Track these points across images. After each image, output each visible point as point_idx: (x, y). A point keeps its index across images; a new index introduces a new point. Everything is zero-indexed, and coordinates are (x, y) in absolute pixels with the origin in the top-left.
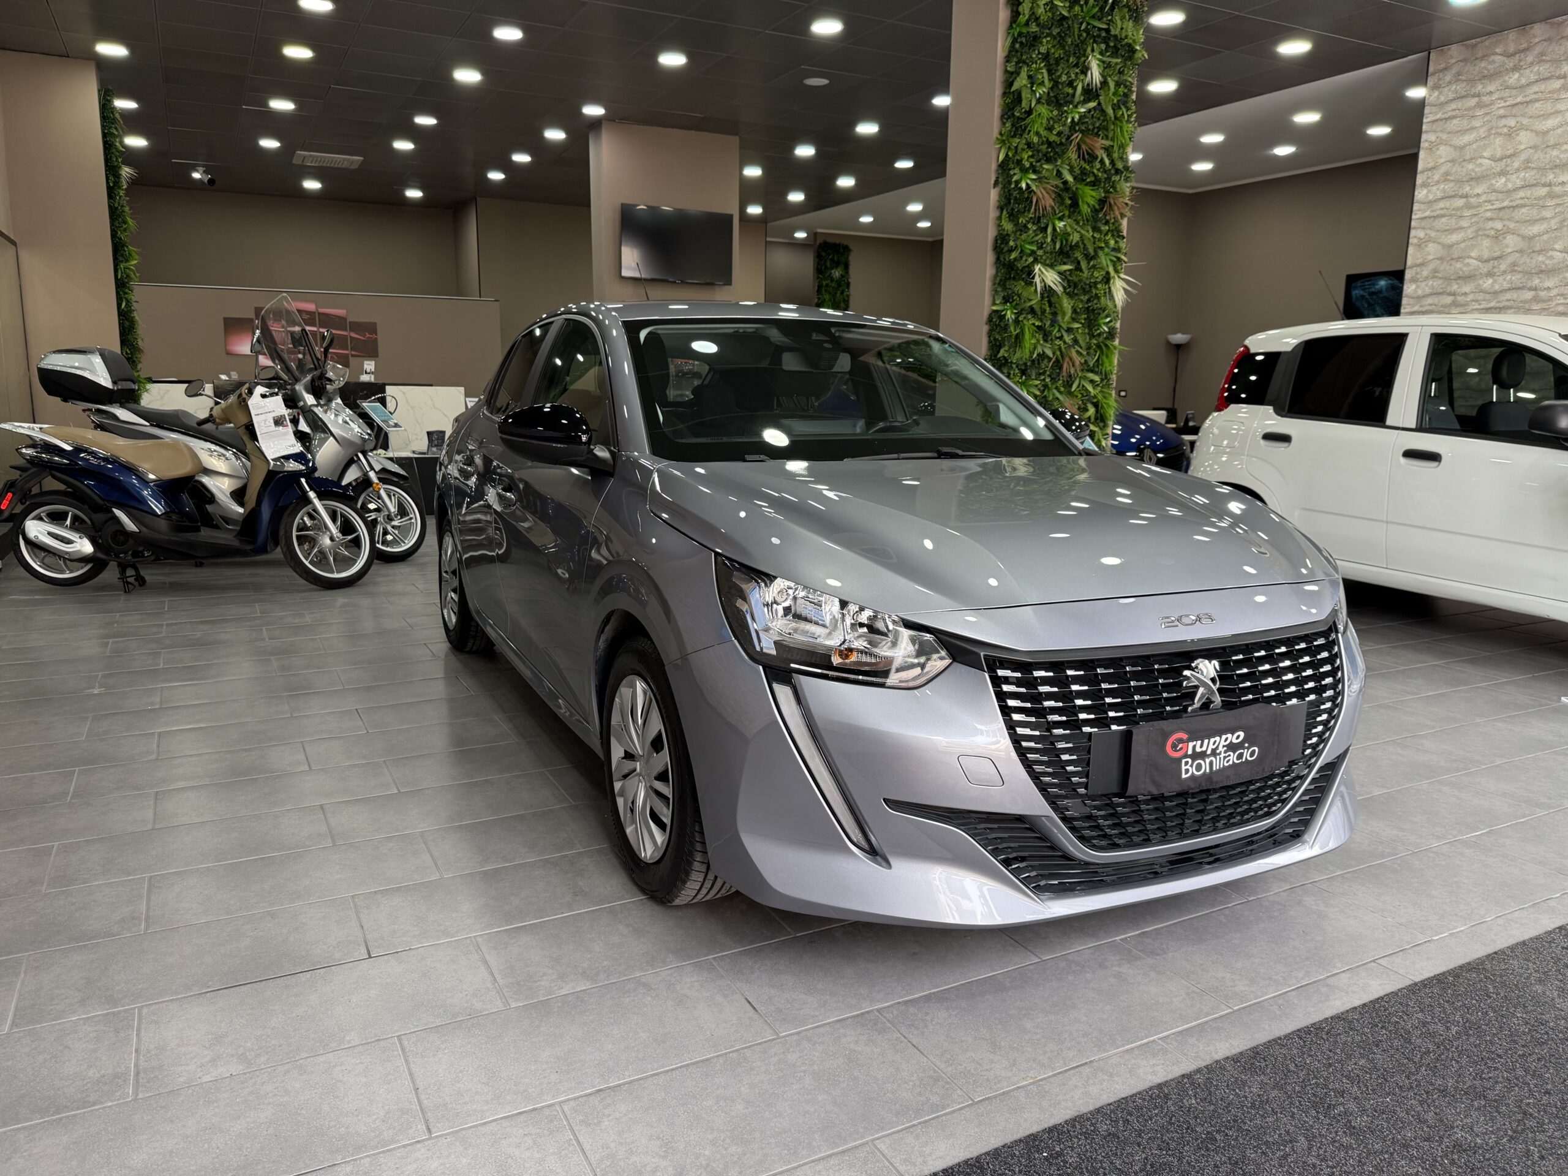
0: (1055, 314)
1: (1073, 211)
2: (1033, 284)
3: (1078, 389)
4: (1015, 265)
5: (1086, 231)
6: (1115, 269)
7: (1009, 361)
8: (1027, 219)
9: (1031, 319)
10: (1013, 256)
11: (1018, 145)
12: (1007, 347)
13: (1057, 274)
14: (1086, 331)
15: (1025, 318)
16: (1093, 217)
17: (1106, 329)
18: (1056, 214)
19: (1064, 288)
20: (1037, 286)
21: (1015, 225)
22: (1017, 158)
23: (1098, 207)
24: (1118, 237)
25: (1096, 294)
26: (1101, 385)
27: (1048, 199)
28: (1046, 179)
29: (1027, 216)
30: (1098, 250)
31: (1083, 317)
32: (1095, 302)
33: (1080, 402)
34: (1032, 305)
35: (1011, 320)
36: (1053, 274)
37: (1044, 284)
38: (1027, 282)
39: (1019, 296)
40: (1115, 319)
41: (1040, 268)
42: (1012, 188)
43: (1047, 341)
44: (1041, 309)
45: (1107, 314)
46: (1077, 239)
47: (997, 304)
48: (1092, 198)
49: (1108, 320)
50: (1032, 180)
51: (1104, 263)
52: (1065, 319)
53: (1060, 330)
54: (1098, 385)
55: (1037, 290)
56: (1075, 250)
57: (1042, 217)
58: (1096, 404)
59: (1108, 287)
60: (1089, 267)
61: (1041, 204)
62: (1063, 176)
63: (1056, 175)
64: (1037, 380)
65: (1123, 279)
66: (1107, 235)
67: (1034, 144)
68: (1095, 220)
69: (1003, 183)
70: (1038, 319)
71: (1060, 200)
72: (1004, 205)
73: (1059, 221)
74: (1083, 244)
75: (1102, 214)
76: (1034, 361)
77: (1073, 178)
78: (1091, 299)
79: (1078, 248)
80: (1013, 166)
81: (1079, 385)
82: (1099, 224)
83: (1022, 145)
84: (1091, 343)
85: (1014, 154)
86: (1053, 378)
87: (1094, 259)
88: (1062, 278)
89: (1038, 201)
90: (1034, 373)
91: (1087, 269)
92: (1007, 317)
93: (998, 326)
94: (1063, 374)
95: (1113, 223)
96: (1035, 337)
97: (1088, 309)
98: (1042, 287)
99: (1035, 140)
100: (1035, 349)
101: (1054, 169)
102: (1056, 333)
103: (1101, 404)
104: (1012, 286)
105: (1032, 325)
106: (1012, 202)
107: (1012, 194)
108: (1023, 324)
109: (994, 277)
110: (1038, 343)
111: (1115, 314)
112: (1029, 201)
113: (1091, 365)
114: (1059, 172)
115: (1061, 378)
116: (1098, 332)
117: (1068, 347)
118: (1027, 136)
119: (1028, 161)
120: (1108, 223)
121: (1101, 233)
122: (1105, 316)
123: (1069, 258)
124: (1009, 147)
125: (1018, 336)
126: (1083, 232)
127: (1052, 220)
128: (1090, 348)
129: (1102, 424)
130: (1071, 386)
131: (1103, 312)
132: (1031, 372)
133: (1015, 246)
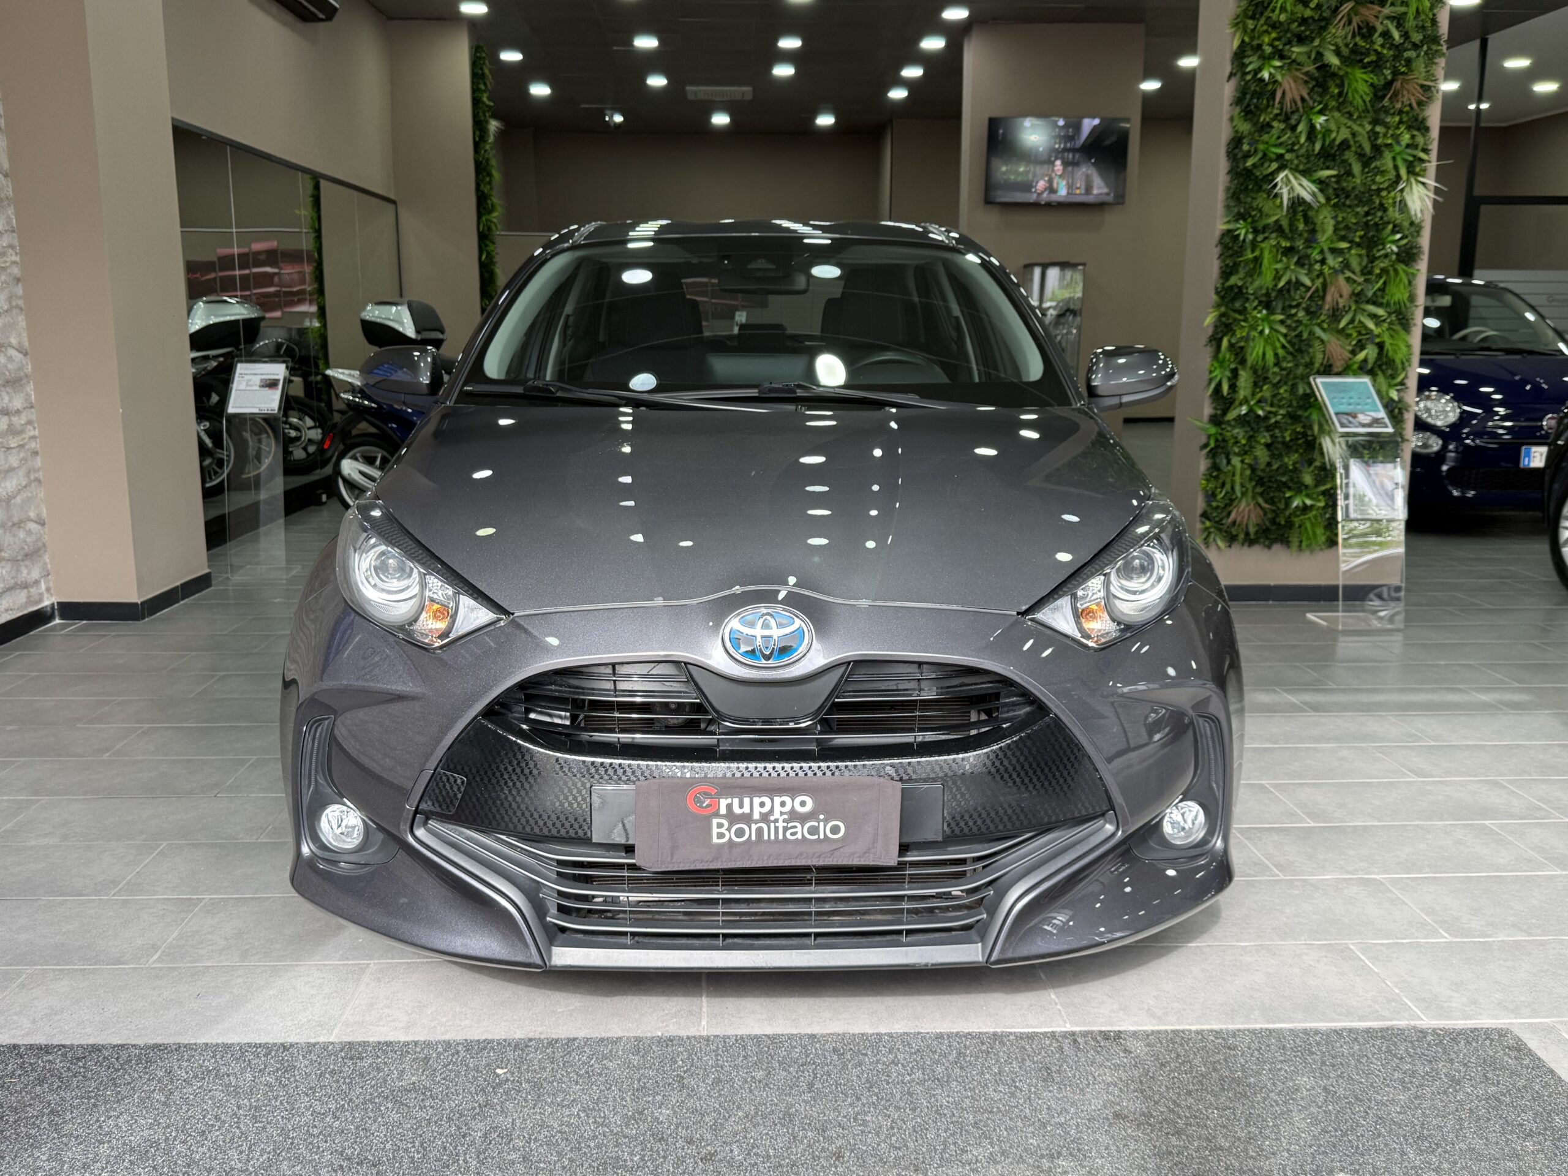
0: (1313, 231)
1: (1342, 102)
2: (1276, 195)
3: (1351, 326)
4: (1254, 174)
5: (1360, 125)
6: (1411, 171)
7: (1245, 291)
8: (1271, 116)
9: (1276, 238)
10: (1249, 163)
11: (1256, 26)
12: (1241, 274)
13: (1314, 182)
14: (1364, 252)
15: (1266, 238)
16: (1373, 106)
17: (1395, 249)
18: (1312, 108)
19: (1328, 199)
20: (1281, 198)
21: (1255, 124)
22: (1255, 43)
23: (1380, 94)
24: (1419, 129)
25: (1381, 205)
26: (1388, 320)
27: (1298, 90)
28: (1299, 64)
29: (1271, 113)
30: (1383, 148)
31: (1358, 234)
32: (1379, 214)
33: (1354, 343)
34: (1277, 221)
35: (1247, 240)
36: (1305, 182)
37: (1295, 194)
38: (1269, 193)
39: (1260, 211)
40: (1413, 236)
41: (1286, 176)
42: (1249, 81)
43: (1302, 266)
44: (1291, 225)
45: (1397, 229)
46: (1345, 136)
47: (1228, 222)
48: (1364, 84)
49: (1398, 236)
50: (1276, 68)
51: (1390, 164)
52: (1324, 239)
53: (1322, 252)
54: (1384, 321)
55: (1282, 203)
56: (1344, 150)
57: (1293, 112)
58: (1381, 346)
59: (1399, 195)
60: (1366, 170)
61: (1288, 97)
62: (1325, 58)
63: (1315, 59)
64: (1282, 314)
65: (1423, 184)
66: (1398, 128)
67: (1280, 23)
68: (1377, 112)
69: (1239, 75)
70: (1287, 238)
71: (1320, 90)
72: (1238, 101)
73: (1318, 116)
74: (1355, 142)
75: (1386, 102)
76: (1281, 290)
77: (1340, 60)
78: (1373, 211)
79: (1349, 147)
80: (1250, 53)
81: (1352, 321)
82: (1382, 116)
83: (1262, 26)
84: (1372, 267)
85: (1252, 38)
86: (1312, 313)
87: (1376, 160)
88: (1324, 186)
89: (1284, 93)
90: (1280, 306)
91: (1363, 173)
92: (1242, 238)
93: (1230, 248)
94: (1327, 307)
95: (1407, 113)
96: (1281, 261)
97: (1366, 224)
98: (1289, 199)
99: (1283, 18)
100: (1282, 275)
101: (1311, 51)
102: (1315, 255)
103: (1387, 346)
104: (1249, 200)
105: (1275, 246)
106: (1248, 96)
107: (1250, 88)
108: (1263, 245)
109: (1228, 189)
110: (1287, 268)
111: (1413, 229)
112: (1273, 94)
113: (1370, 294)
114: (1320, 55)
115: (1324, 312)
116: (1382, 252)
117: (1335, 272)
118: (1271, 15)
119: (1271, 45)
120: (1400, 112)
121: (1387, 126)
122: (1393, 232)
123: (1334, 160)
124: (1245, 31)
125: (1257, 260)
126: (1356, 128)
127: (1308, 115)
128: (1370, 273)
129: (1390, 372)
130: (1339, 321)
131: (1390, 227)
132: (1276, 304)
133: (1253, 150)
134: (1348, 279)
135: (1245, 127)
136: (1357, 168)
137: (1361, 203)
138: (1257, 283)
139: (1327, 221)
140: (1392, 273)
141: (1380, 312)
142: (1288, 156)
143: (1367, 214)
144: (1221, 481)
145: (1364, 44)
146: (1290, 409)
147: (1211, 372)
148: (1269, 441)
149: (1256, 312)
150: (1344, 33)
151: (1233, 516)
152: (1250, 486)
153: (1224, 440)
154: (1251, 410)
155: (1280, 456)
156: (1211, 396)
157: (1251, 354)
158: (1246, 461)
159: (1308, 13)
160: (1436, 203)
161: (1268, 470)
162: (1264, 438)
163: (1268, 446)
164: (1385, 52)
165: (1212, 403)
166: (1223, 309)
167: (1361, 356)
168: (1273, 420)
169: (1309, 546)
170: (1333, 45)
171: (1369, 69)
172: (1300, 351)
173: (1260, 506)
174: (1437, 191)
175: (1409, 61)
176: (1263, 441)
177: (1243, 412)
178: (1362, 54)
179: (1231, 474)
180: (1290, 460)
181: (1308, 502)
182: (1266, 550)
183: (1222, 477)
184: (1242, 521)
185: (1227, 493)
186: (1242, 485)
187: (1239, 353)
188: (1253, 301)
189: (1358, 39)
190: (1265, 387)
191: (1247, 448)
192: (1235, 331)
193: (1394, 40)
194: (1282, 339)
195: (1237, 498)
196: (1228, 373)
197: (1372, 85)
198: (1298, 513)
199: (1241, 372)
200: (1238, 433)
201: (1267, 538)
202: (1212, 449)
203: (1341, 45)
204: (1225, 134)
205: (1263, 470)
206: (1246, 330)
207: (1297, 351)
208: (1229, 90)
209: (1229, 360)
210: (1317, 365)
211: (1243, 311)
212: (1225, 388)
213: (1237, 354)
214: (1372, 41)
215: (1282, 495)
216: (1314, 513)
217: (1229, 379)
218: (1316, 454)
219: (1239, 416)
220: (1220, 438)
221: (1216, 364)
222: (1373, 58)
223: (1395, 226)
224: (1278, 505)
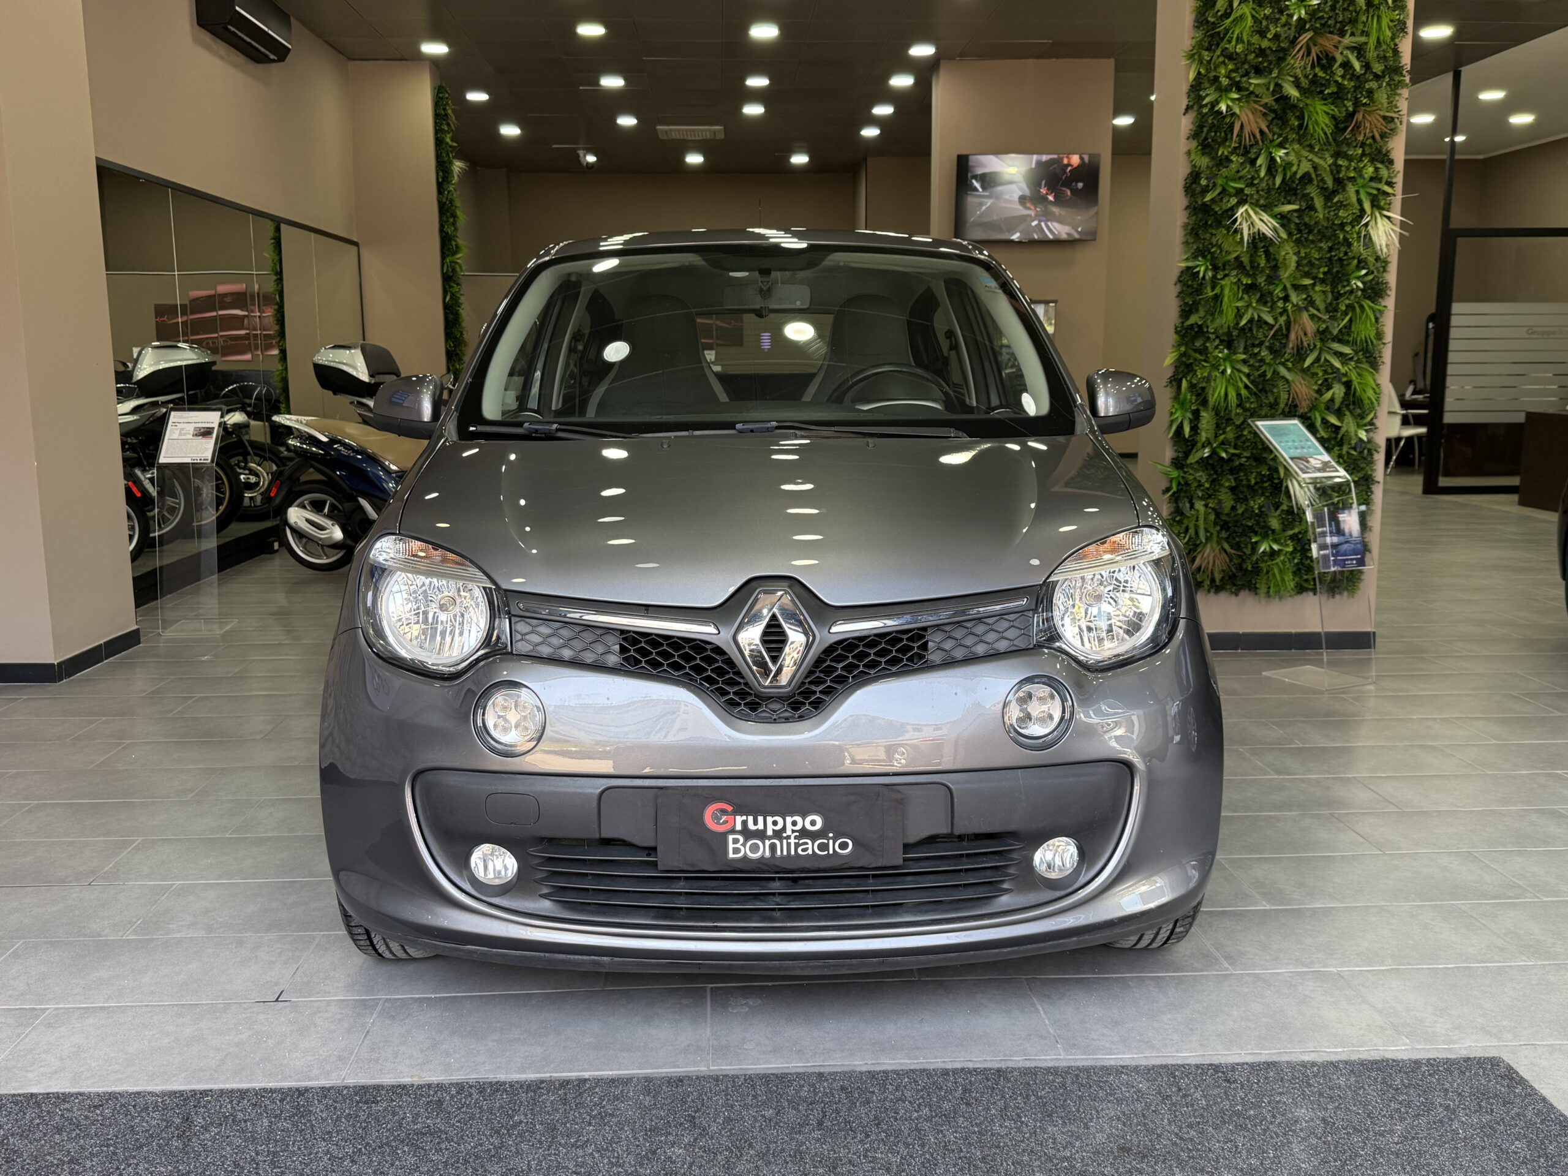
0: (1275, 268)
1: (1303, 133)
2: (1236, 231)
3: (1317, 365)
4: (1213, 209)
5: (1321, 158)
6: (1375, 204)
7: (1205, 330)
8: (1230, 150)
9: (1237, 275)
10: (1208, 197)
11: (1212, 57)
12: (1202, 313)
13: (1274, 217)
14: (1328, 288)
15: (1226, 276)
16: (1334, 140)
17: (1360, 285)
18: (1272, 141)
19: (1290, 234)
20: (1242, 234)
21: (1213, 158)
22: (1212, 74)
23: (1342, 126)
24: (1382, 162)
25: (1345, 239)
26: (1355, 359)
27: (1257, 122)
28: (1257, 96)
29: (1230, 146)
30: (1345, 182)
31: (1322, 270)
32: (1343, 249)
33: (1320, 382)
34: (1237, 258)
35: (1207, 277)
36: (1266, 217)
37: (1256, 230)
38: (1228, 228)
39: (1220, 247)
40: (1378, 272)
41: (1246, 210)
42: (1206, 113)
43: (1265, 304)
44: (1252, 262)
45: (1362, 265)
46: (1306, 170)
47: (1187, 259)
48: (1325, 116)
49: (1364, 272)
50: (1233, 100)
51: (1354, 199)
52: (1287, 274)
53: (1285, 289)
54: (1351, 359)
55: (1242, 238)
56: (1306, 184)
57: (1251, 146)
58: (1348, 385)
59: (1363, 229)
60: (1329, 204)
61: (1247, 130)
62: (1284, 90)
63: (1274, 91)
64: (1245, 353)
65: (1389, 218)
66: (1361, 161)
67: (1237, 54)
68: (1338, 144)
69: (1196, 107)
70: (1248, 275)
71: (1280, 122)
72: (1195, 135)
73: (1278, 149)
74: (1317, 176)
75: (1347, 134)
76: (1243, 329)
77: (1300, 92)
78: (1336, 247)
79: (1310, 181)
80: (1207, 85)
81: (1318, 360)
82: (1344, 148)
83: (1218, 57)
84: (1338, 304)
85: (1208, 71)
86: (1276, 351)
87: (1338, 193)
88: (1285, 222)
89: (1242, 126)
90: (1242, 345)
91: (1325, 206)
92: (1201, 275)
93: (1189, 286)
94: (1291, 346)
95: (1370, 145)
96: (1242, 298)
97: (1330, 259)
98: (1249, 234)
99: (1239, 48)
100: (1244, 314)
101: (1269, 83)
102: (1278, 291)
103: (1355, 383)
104: (1208, 236)
105: (1235, 283)
106: (1205, 130)
107: (1207, 121)
108: (1223, 282)
109: (1185, 226)
110: (1249, 305)
111: (1378, 265)
112: (1231, 126)
113: (1335, 332)
114: (1278, 86)
115: (1288, 351)
116: (1348, 288)
117: (1299, 309)
118: (1227, 46)
119: (1228, 77)
120: (1363, 145)
121: (1350, 159)
122: (1359, 268)
123: (1295, 195)
124: (1201, 62)
125: (1217, 298)
126: (1316, 160)
127: (1268, 148)
128: (1336, 310)
129: (1358, 411)
130: (1304, 361)
131: (1356, 261)
132: (1239, 342)
133: (1211, 185)
134: (1312, 317)
135: (1204, 162)
136: (1318, 203)
137: (1323, 237)
138: (1217, 323)
139: (1289, 255)
140: (1358, 309)
141: (1346, 350)
142: (1247, 191)
143: (1331, 249)
144: (1184, 526)
145: (1324, 75)
146: (1254, 452)
147: (1172, 414)
148: (1234, 484)
149: (1217, 351)
150: (1303, 63)
151: (1197, 562)
152: (1214, 530)
153: (1187, 484)
154: (1214, 452)
155: (1246, 499)
156: (1172, 438)
157: (1213, 395)
158: (1210, 505)
159: (1265, 44)
160: (1402, 238)
161: (1233, 514)
162: (1228, 481)
163: (1232, 489)
164: (1346, 83)
165: (1174, 446)
166: (1183, 349)
167: (1328, 395)
168: (1237, 463)
169: (1278, 592)
170: (1291, 76)
171: (1330, 100)
172: (1262, 390)
173: (1226, 552)
174: (1403, 225)
175: (1370, 92)
176: (1227, 484)
177: (1206, 455)
178: (1322, 85)
179: (1195, 519)
180: (1255, 504)
181: (1276, 547)
182: (1233, 597)
183: (1185, 521)
184: (1206, 568)
185: (1190, 538)
186: (1207, 531)
187: (1201, 394)
188: (1214, 340)
189: (1317, 70)
190: (1228, 429)
191: (1210, 492)
192: (1196, 371)
193: (1355, 70)
194: (1245, 379)
195: (1201, 543)
196: (1189, 415)
197: (1333, 117)
198: (1266, 558)
199: (1203, 414)
200: (1201, 476)
201: (1234, 585)
202: (1174, 493)
203: (1300, 76)
204: (1182, 171)
205: (1228, 515)
206: (1208, 370)
207: (1260, 391)
208: (1186, 124)
209: (1191, 402)
210: (1282, 405)
211: (1204, 351)
212: (1187, 430)
213: (1198, 395)
214: (1332, 72)
215: (1248, 540)
216: (1282, 558)
217: (1191, 421)
218: (1283, 497)
219: (1202, 458)
220: (1182, 482)
221: (1176, 406)
222: (1333, 89)
223: (1360, 261)
224: (1244, 550)
